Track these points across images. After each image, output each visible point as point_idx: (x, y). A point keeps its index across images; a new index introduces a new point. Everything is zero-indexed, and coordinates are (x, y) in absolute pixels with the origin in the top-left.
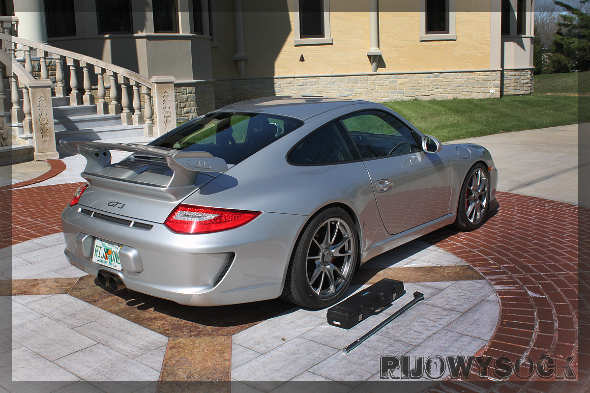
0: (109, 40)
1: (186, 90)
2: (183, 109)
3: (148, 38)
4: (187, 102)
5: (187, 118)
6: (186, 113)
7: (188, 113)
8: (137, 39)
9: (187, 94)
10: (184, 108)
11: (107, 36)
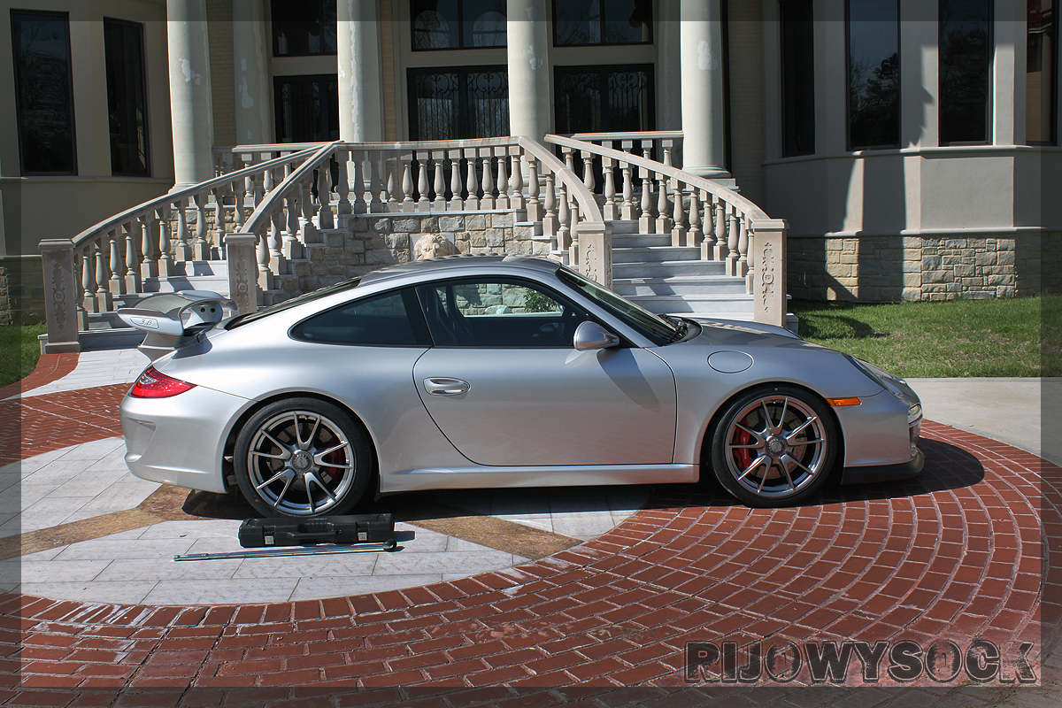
0: (862, 160)
1: (996, 243)
2: (985, 278)
3: (926, 155)
4: (995, 264)
5: (993, 293)
6: (991, 284)
7: (996, 284)
8: (906, 158)
9: (996, 251)
10: (988, 274)
11: (858, 153)
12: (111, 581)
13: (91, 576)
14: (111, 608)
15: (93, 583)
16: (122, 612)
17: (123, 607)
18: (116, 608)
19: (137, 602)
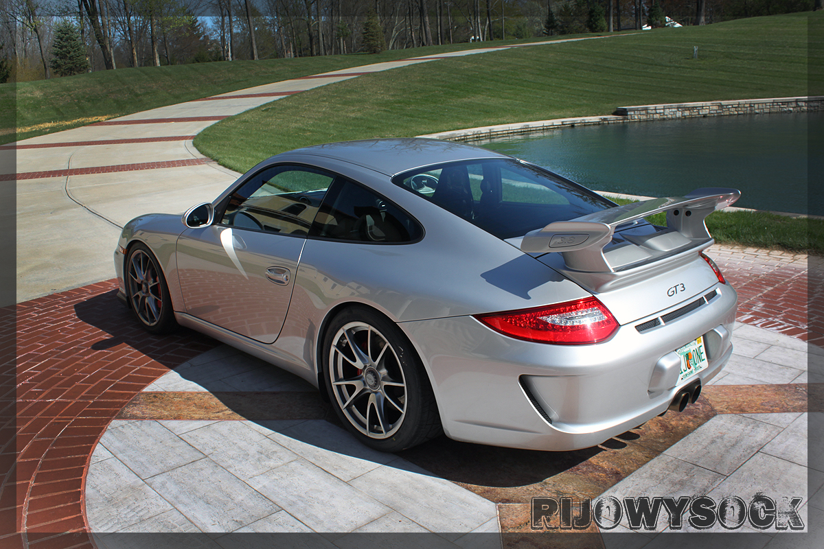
12: (759, 342)
13: (773, 349)
14: (762, 326)
15: (773, 343)
16: (756, 322)
17: (755, 325)
18: (759, 325)
19: (746, 325)
